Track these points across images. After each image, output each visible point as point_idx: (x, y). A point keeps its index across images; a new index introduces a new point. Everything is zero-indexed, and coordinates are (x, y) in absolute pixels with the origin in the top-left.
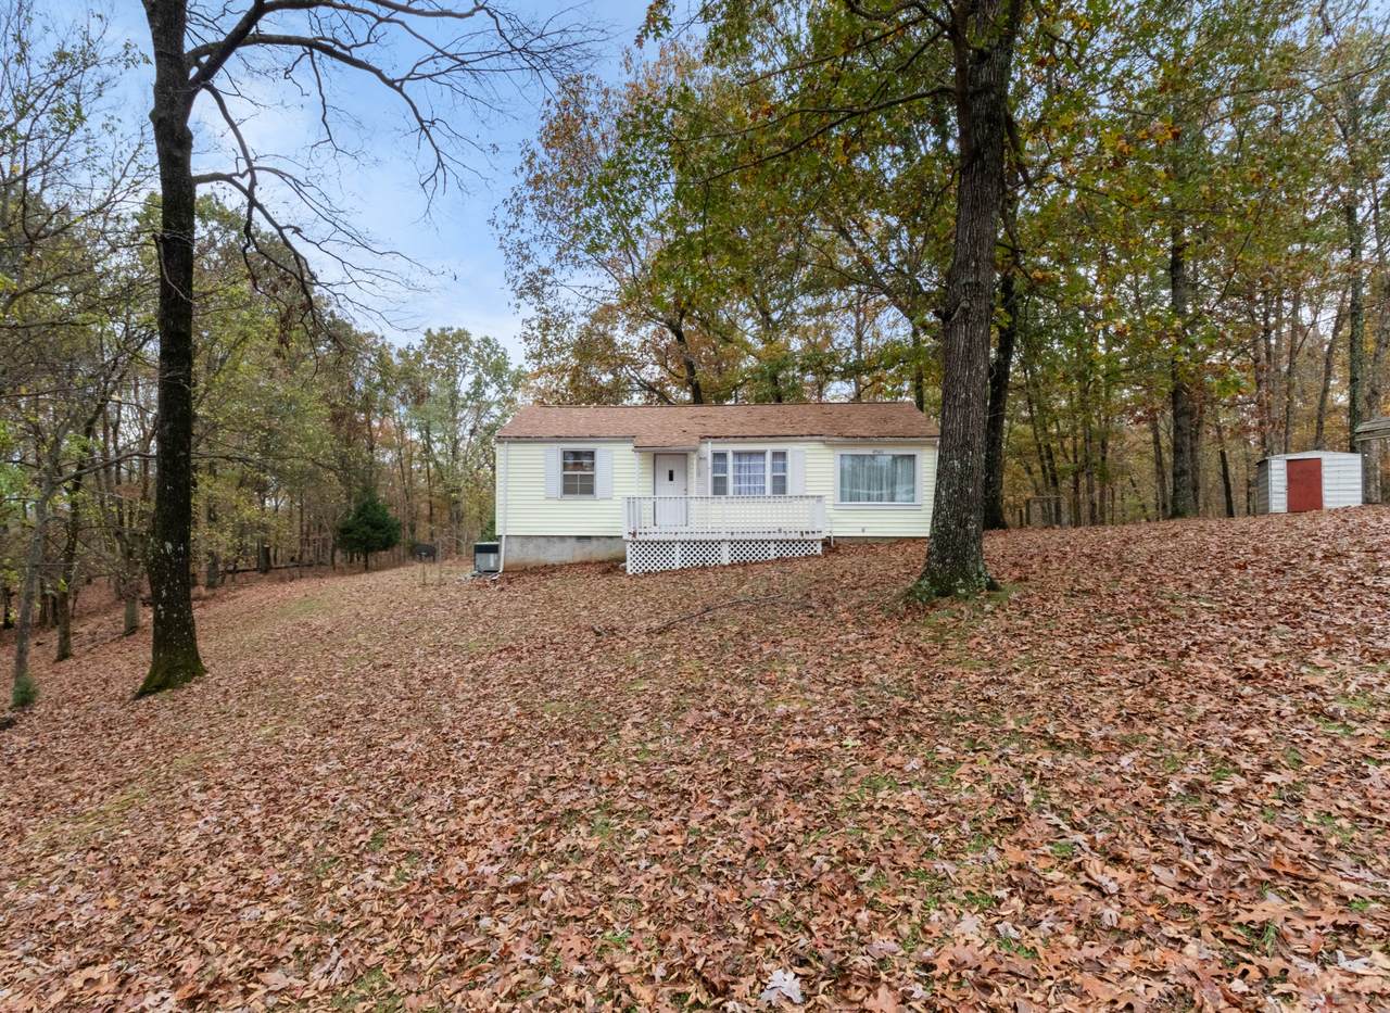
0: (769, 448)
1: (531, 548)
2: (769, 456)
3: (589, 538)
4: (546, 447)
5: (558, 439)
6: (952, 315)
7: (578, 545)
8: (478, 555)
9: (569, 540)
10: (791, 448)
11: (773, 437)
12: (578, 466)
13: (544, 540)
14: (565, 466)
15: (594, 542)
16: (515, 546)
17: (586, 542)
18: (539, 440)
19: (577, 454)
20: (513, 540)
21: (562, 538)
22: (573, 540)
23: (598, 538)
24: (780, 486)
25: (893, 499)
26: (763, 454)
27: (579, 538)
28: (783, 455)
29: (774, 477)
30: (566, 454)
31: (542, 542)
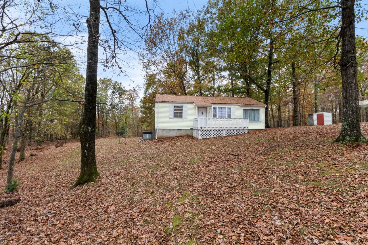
0: (227, 106)
1: (165, 132)
2: (226, 109)
3: (181, 129)
4: (170, 104)
5: (173, 102)
6: (347, 65)
7: (178, 131)
8: (144, 135)
9: (175, 130)
10: (232, 107)
11: (228, 104)
12: (178, 110)
13: (169, 130)
14: (175, 110)
15: (182, 131)
16: (160, 132)
17: (180, 130)
18: (168, 102)
19: (178, 107)
20: (160, 130)
21: (174, 129)
22: (177, 130)
23: (183, 129)
24: (229, 116)
25: (254, 120)
26: (225, 108)
27: (178, 129)
28: (230, 108)
29: (228, 114)
30: (175, 106)
31: (168, 130)
